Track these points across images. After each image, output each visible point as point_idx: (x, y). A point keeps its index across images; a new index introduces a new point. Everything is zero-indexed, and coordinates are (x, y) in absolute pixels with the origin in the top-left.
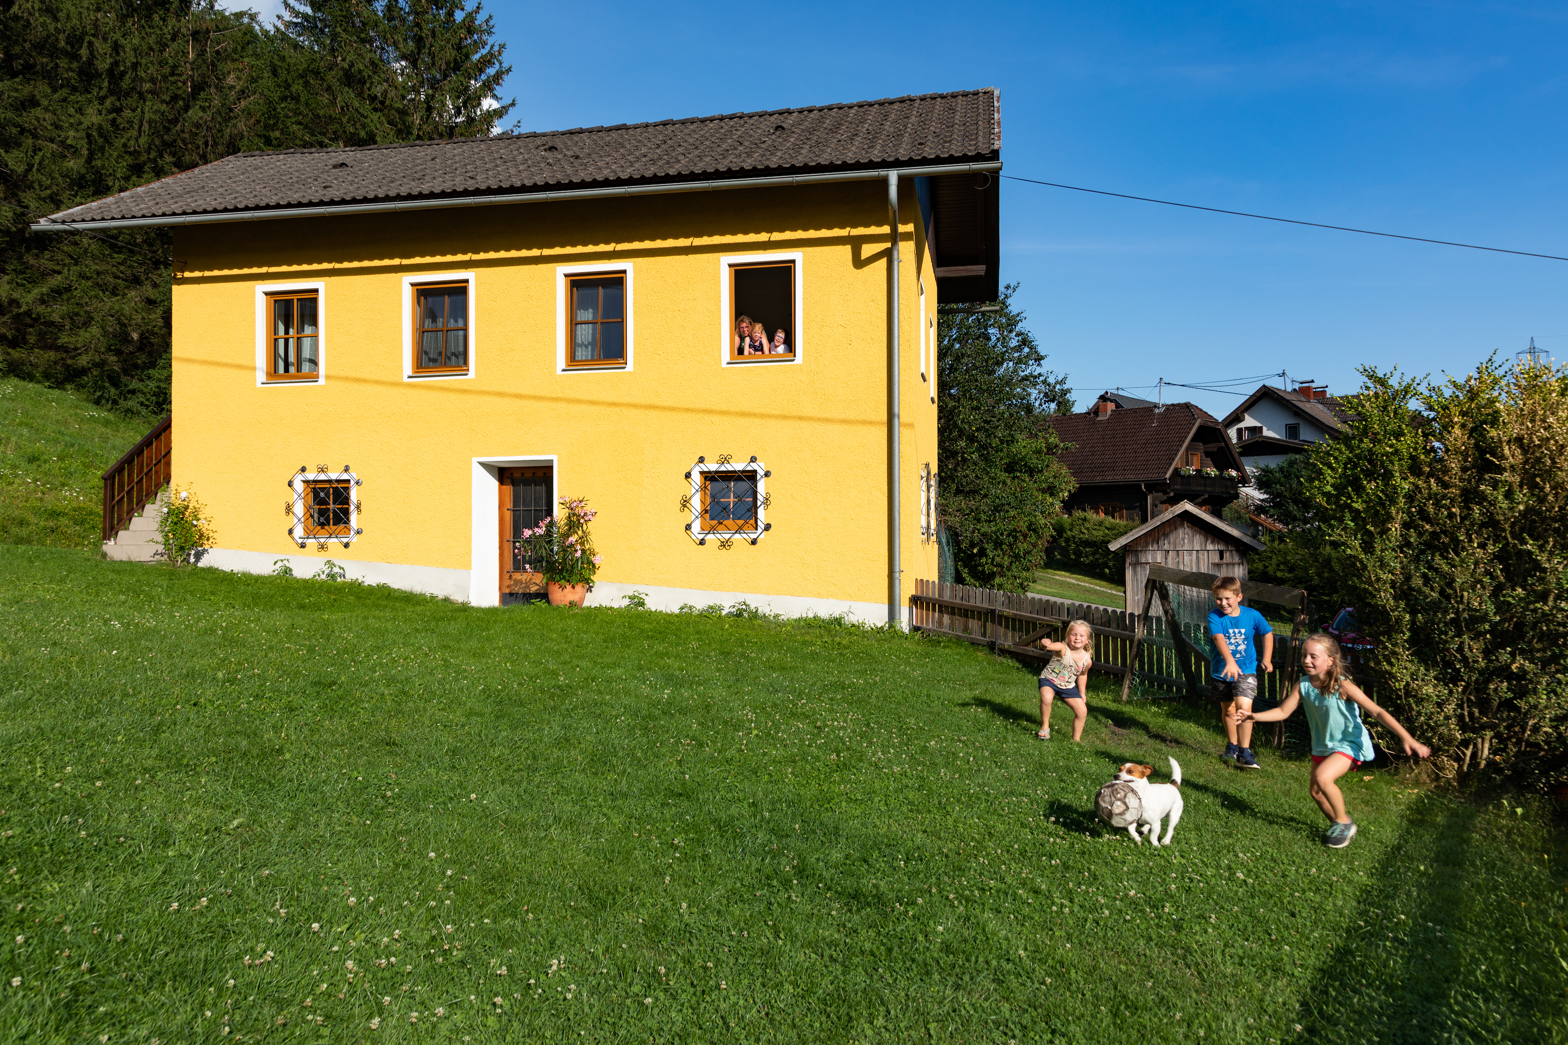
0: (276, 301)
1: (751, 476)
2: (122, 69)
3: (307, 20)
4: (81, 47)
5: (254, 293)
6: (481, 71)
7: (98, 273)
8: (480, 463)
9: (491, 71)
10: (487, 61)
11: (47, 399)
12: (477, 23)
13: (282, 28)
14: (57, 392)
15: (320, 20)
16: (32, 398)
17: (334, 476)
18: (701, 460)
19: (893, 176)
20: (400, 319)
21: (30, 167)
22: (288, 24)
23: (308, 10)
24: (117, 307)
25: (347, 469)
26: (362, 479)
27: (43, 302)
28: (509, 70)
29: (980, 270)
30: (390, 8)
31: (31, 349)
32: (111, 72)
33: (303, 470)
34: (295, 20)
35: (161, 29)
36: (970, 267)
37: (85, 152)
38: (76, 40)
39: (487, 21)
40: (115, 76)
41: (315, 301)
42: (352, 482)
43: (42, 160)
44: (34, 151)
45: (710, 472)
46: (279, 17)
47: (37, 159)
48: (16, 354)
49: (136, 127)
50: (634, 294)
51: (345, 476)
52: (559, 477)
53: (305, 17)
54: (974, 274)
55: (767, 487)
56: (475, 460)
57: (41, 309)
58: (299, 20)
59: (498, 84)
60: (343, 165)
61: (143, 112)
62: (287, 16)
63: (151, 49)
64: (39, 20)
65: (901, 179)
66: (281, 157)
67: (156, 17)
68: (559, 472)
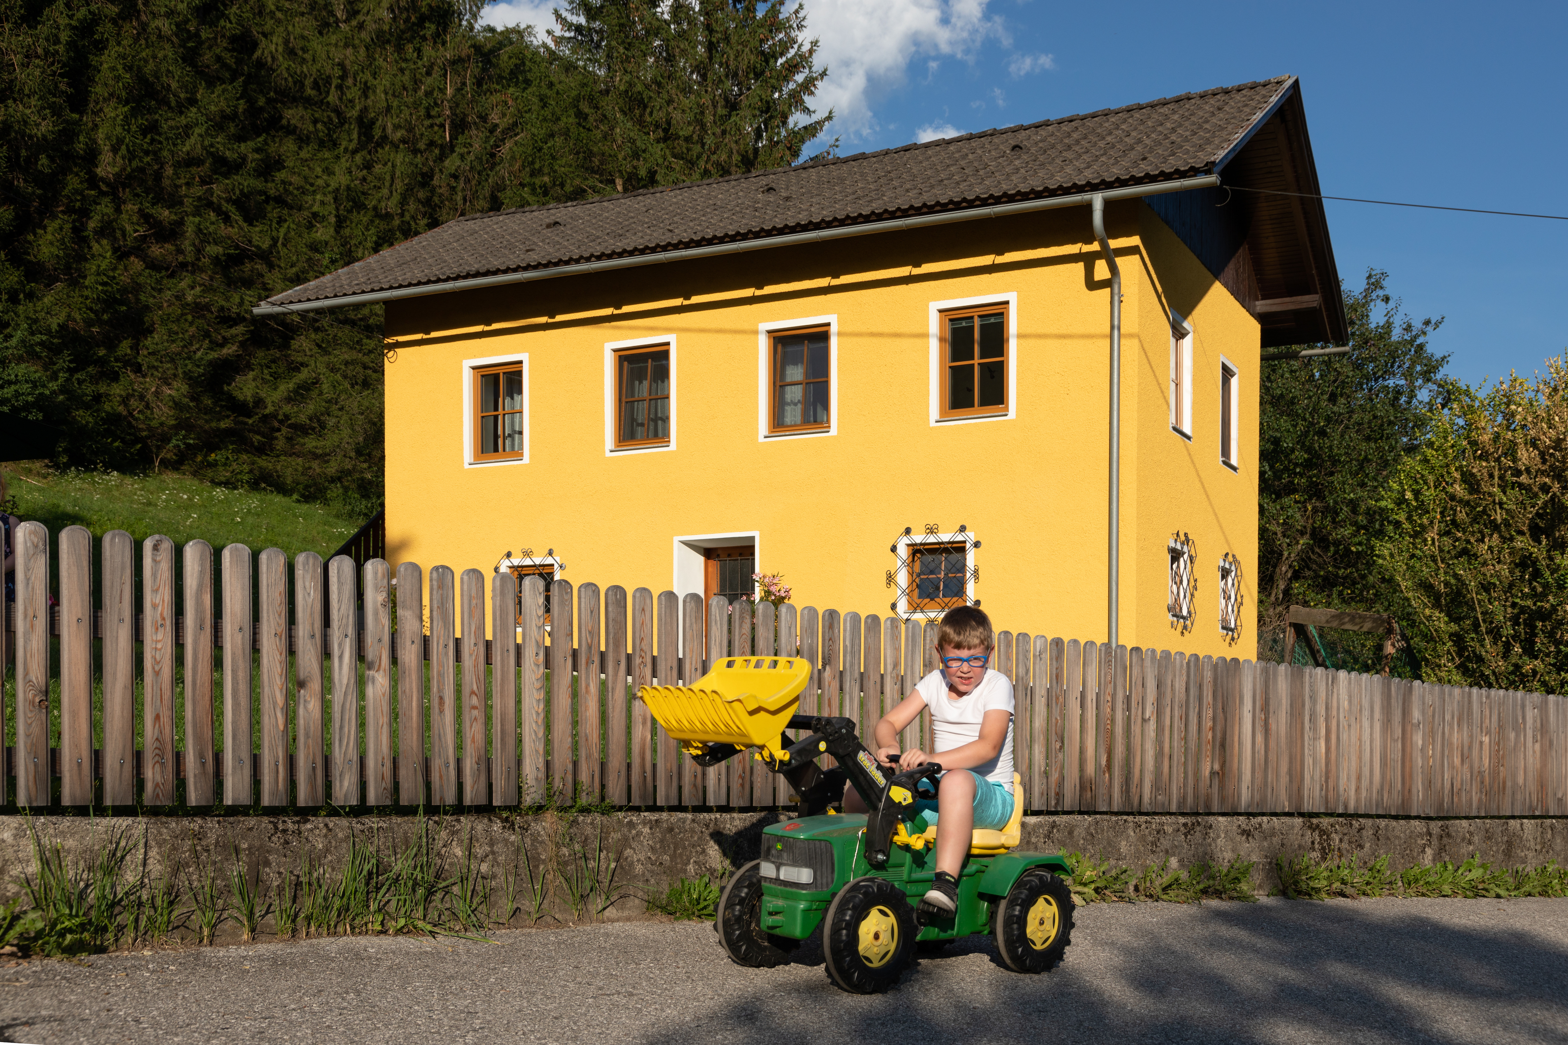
0: (482, 376)
1: (959, 549)
2: (373, 115)
3: (581, 34)
4: (328, 93)
5: (461, 368)
6: (787, 79)
7: (347, 363)
8: (684, 543)
9: (800, 78)
10: (793, 67)
11: (295, 515)
12: (781, 17)
13: (552, 45)
14: (305, 507)
15: (596, 32)
16: (279, 514)
17: (538, 561)
18: (908, 531)
19: (1098, 200)
20: (603, 389)
21: (275, 240)
22: (558, 41)
23: (582, 20)
24: (366, 403)
25: (550, 553)
26: (565, 563)
27: (289, 400)
28: (824, 74)
29: (1311, 300)
30: (678, 9)
31: (278, 456)
32: (360, 120)
33: (509, 555)
34: (567, 34)
35: (415, 63)
36: (1299, 298)
37: (333, 220)
38: (322, 83)
39: (796, 12)
40: (366, 126)
41: (520, 373)
42: (556, 566)
43: (288, 232)
44: (278, 223)
45: (916, 544)
46: (549, 32)
47: (282, 231)
48: (263, 462)
49: (387, 184)
50: (839, 349)
51: (550, 561)
52: (761, 555)
53: (578, 29)
54: (1304, 306)
55: (976, 559)
56: (676, 539)
57: (287, 409)
58: (572, 34)
59: (812, 93)
60: (556, 223)
61: (393, 166)
62: (558, 31)
63: (405, 88)
64: (284, 64)
65: (1108, 204)
66: (501, 218)
67: (410, 48)
68: (761, 550)
